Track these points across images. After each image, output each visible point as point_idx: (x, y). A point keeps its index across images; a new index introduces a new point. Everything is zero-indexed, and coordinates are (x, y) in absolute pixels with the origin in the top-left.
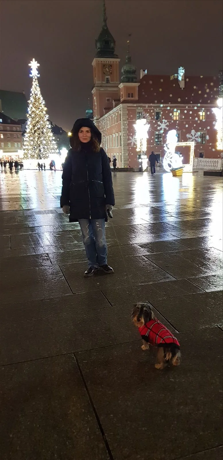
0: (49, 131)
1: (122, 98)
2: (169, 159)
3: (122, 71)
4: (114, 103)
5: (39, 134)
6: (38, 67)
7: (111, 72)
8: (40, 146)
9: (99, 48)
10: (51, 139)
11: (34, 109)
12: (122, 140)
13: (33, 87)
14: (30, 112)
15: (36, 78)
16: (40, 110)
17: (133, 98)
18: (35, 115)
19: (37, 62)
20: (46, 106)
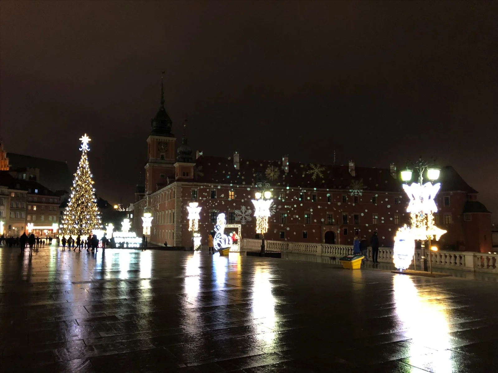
0: (94, 206)
1: (177, 177)
2: (218, 239)
3: (178, 151)
4: (168, 180)
5: (82, 208)
6: (89, 141)
7: (166, 149)
8: (82, 221)
9: (155, 127)
10: (95, 213)
11: (79, 183)
12: (175, 217)
13: (82, 160)
14: (74, 185)
15: (86, 151)
16: (86, 184)
17: (188, 177)
18: (81, 188)
19: (88, 137)
20: (93, 179)
